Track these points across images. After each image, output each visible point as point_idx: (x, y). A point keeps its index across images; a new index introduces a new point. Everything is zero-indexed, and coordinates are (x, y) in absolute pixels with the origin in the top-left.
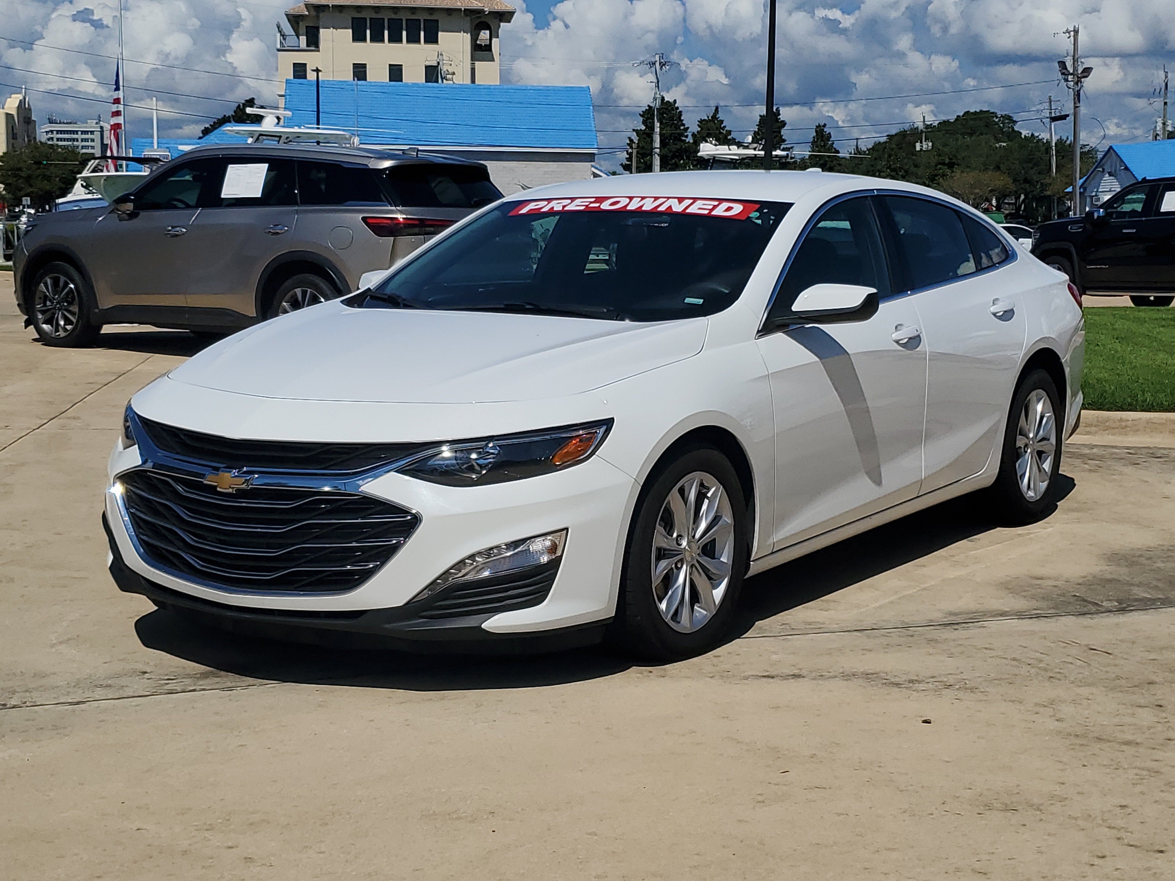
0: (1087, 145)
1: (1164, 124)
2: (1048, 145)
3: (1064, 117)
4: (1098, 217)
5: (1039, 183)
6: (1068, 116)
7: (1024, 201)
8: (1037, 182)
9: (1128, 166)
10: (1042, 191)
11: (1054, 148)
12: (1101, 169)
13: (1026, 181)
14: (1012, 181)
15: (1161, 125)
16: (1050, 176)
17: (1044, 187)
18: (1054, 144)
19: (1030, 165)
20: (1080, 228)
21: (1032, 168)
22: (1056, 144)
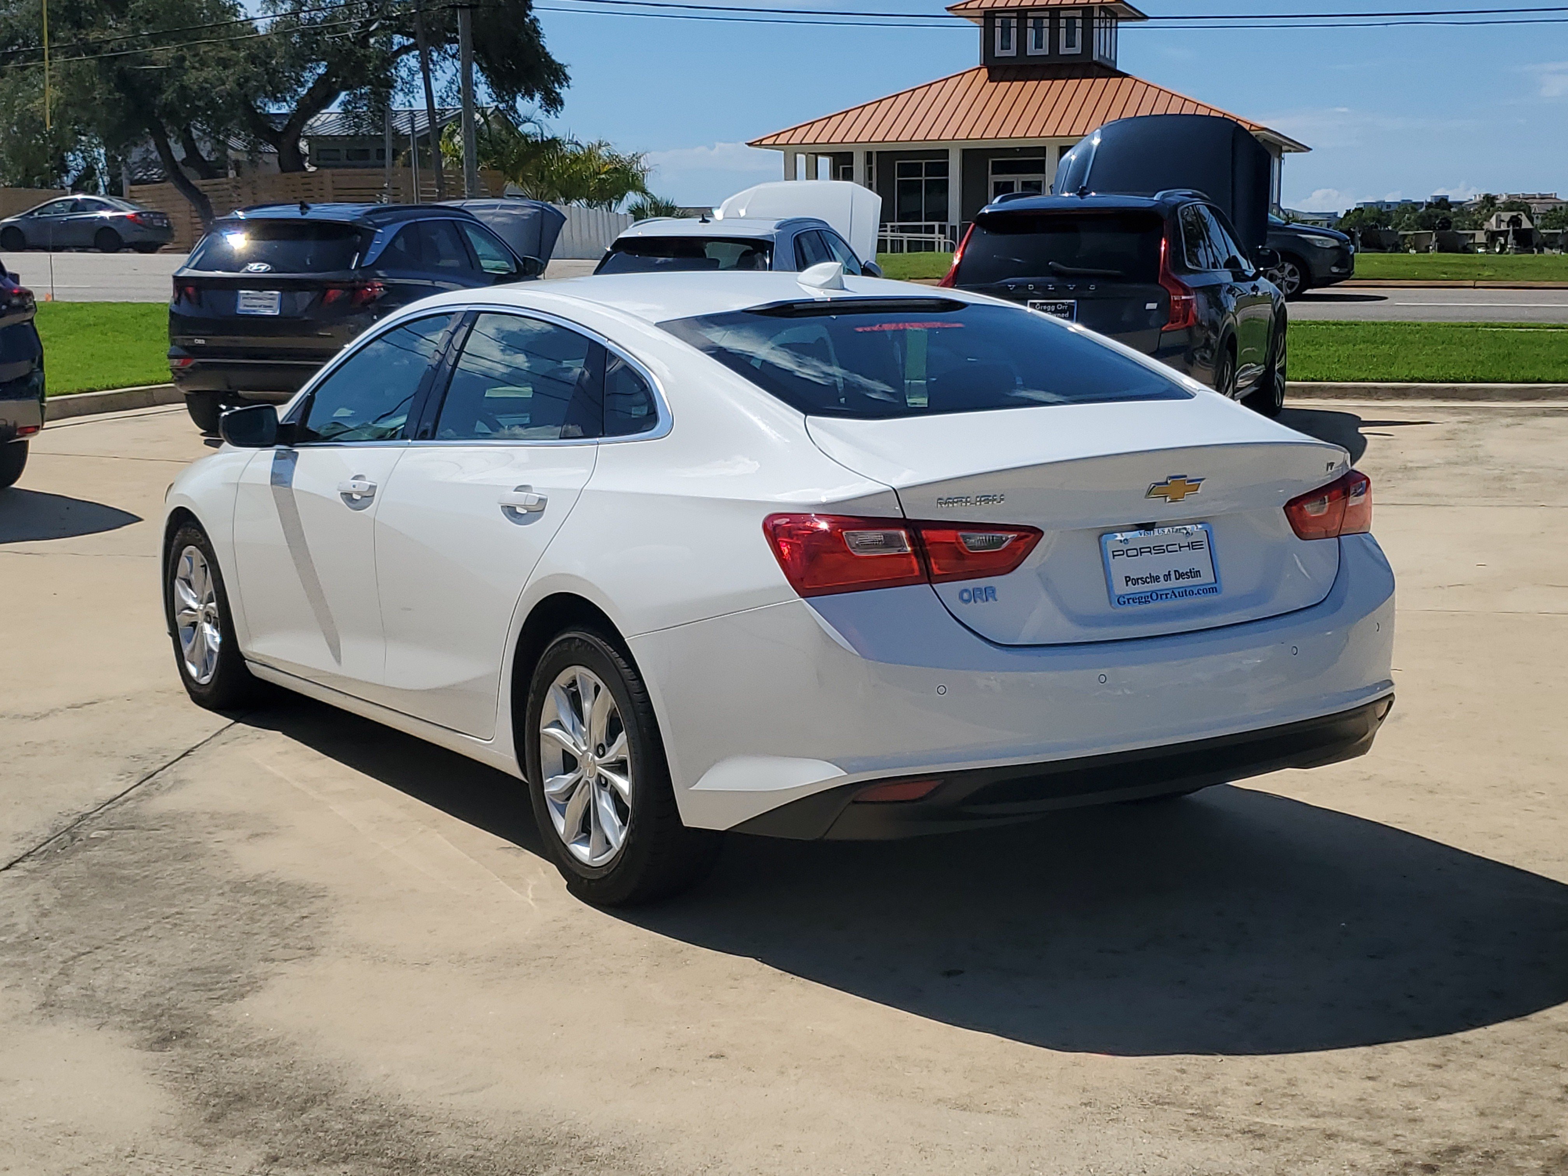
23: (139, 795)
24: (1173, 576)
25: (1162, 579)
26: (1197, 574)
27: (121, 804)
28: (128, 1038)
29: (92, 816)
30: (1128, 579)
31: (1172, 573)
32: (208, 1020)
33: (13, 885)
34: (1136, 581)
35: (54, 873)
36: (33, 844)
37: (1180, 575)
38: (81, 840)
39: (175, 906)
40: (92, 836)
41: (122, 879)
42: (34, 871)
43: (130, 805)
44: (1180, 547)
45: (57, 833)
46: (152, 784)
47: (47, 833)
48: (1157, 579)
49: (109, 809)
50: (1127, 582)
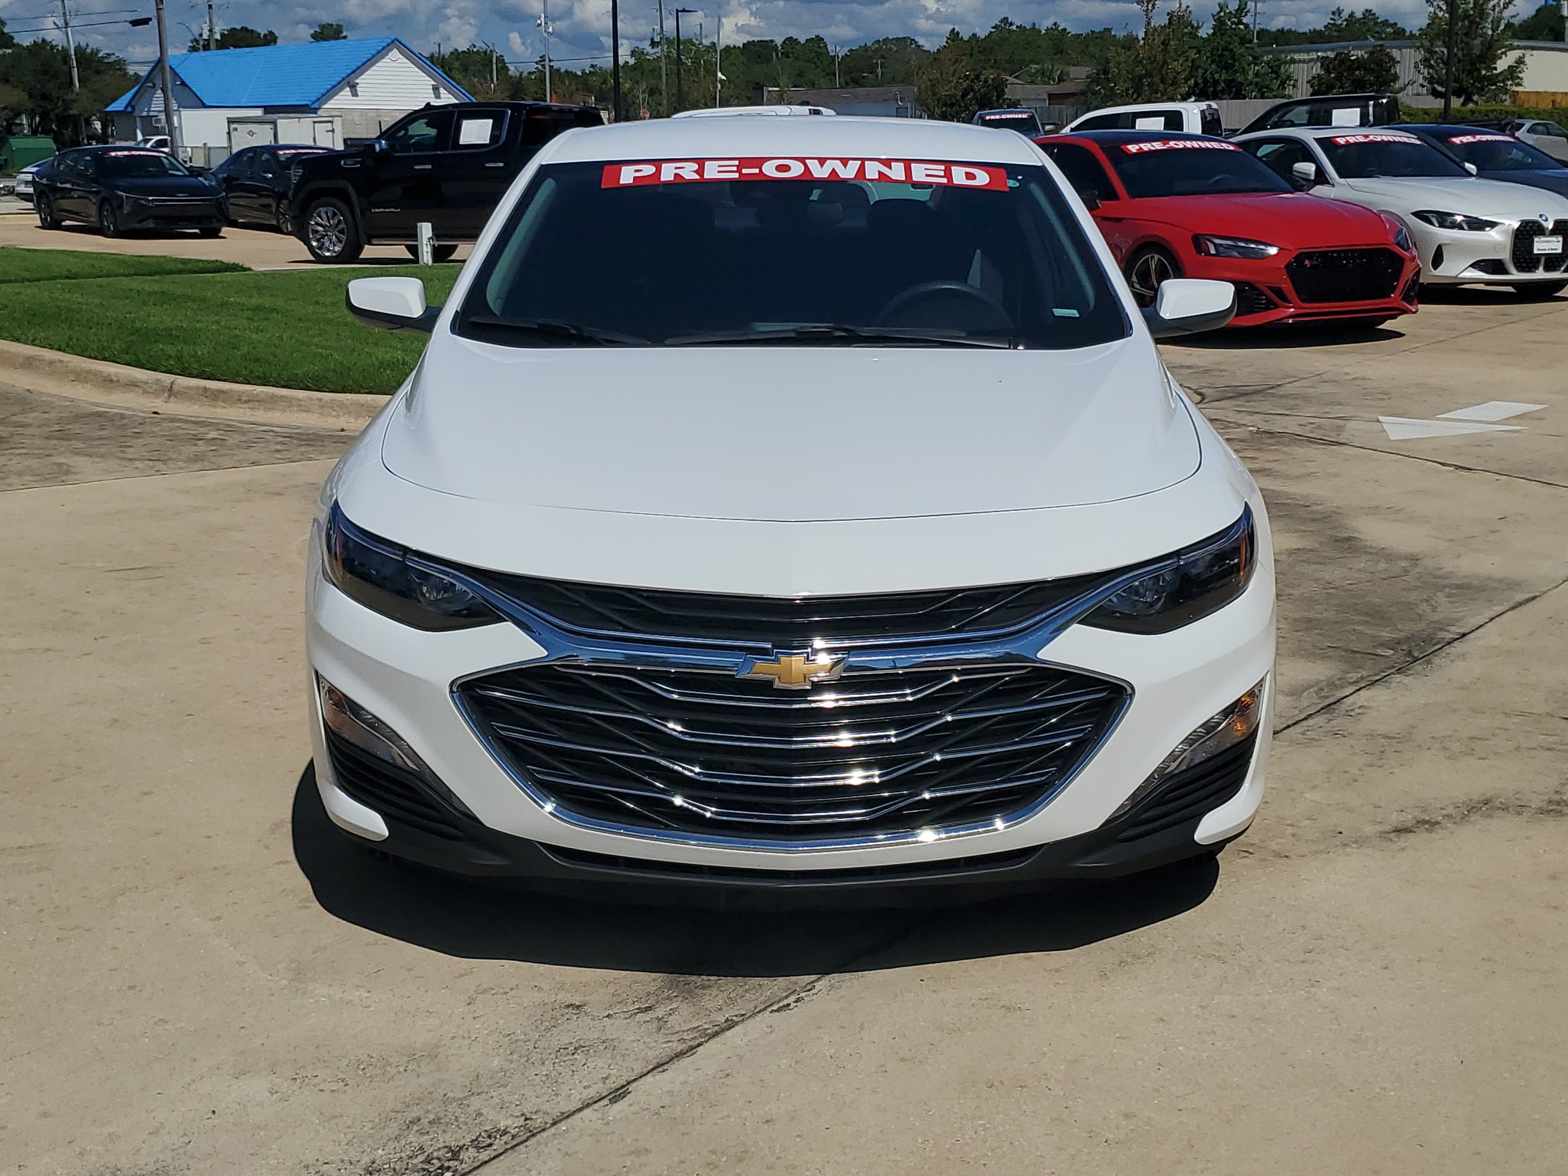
0: (113, 54)
1: (211, 31)
2: (65, 51)
3: (146, 21)
4: (381, 150)
5: (61, 101)
6: (150, 19)
7: (40, 122)
8: (58, 98)
9: (186, 81)
10: (65, 110)
11: (73, 57)
12: (150, 84)
13: (44, 97)
14: (27, 97)
15: (208, 33)
16: (72, 91)
17: (67, 105)
18: (73, 53)
19: (46, 77)
20: (357, 162)
21: (49, 81)
22: (75, 51)
23: (1342, 687)
27: (1362, 678)
28: (1368, 543)
29: (1393, 670)
32: (1321, 543)
33: (1457, 620)
35: (1423, 625)
36: (1448, 651)
38: (1403, 650)
39: (1327, 594)
40: (1392, 652)
41: (1366, 614)
42: (1441, 630)
43: (1354, 676)
45: (1427, 658)
46: (1327, 697)
47: (1437, 660)
49: (1376, 675)
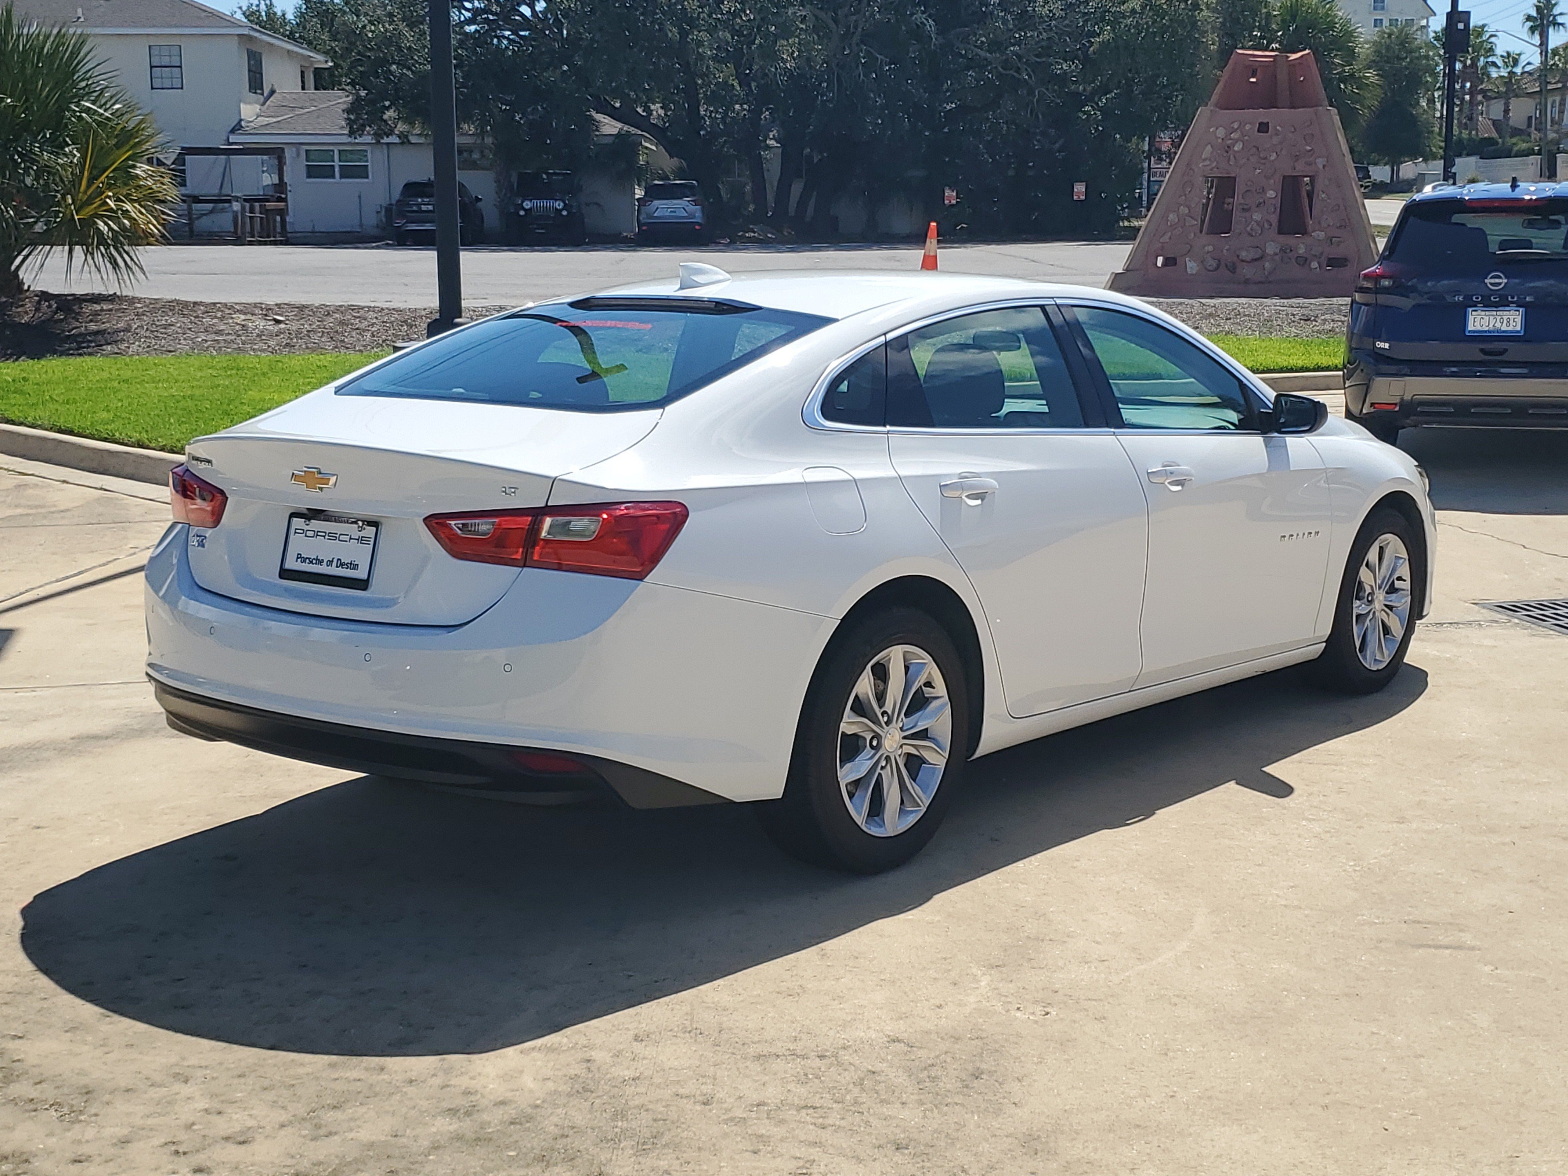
24: (334, 564)
25: (325, 563)
26: (355, 567)
30: (299, 556)
31: (335, 560)
34: (304, 560)
37: (341, 565)
44: (351, 539)
48: (320, 562)
50: (298, 558)
